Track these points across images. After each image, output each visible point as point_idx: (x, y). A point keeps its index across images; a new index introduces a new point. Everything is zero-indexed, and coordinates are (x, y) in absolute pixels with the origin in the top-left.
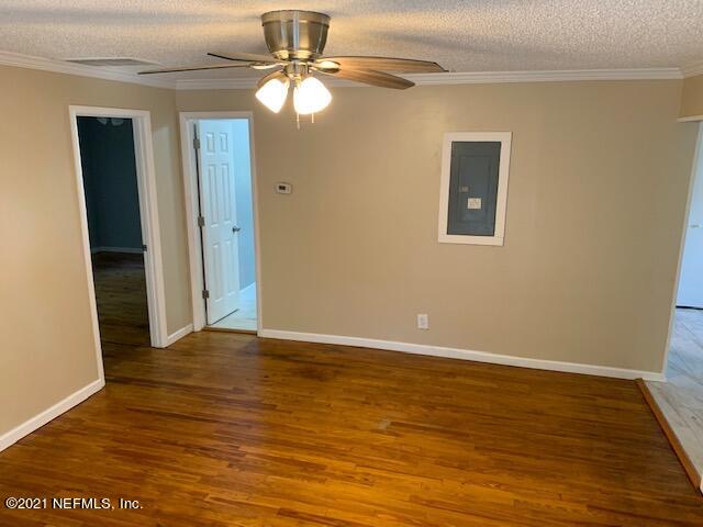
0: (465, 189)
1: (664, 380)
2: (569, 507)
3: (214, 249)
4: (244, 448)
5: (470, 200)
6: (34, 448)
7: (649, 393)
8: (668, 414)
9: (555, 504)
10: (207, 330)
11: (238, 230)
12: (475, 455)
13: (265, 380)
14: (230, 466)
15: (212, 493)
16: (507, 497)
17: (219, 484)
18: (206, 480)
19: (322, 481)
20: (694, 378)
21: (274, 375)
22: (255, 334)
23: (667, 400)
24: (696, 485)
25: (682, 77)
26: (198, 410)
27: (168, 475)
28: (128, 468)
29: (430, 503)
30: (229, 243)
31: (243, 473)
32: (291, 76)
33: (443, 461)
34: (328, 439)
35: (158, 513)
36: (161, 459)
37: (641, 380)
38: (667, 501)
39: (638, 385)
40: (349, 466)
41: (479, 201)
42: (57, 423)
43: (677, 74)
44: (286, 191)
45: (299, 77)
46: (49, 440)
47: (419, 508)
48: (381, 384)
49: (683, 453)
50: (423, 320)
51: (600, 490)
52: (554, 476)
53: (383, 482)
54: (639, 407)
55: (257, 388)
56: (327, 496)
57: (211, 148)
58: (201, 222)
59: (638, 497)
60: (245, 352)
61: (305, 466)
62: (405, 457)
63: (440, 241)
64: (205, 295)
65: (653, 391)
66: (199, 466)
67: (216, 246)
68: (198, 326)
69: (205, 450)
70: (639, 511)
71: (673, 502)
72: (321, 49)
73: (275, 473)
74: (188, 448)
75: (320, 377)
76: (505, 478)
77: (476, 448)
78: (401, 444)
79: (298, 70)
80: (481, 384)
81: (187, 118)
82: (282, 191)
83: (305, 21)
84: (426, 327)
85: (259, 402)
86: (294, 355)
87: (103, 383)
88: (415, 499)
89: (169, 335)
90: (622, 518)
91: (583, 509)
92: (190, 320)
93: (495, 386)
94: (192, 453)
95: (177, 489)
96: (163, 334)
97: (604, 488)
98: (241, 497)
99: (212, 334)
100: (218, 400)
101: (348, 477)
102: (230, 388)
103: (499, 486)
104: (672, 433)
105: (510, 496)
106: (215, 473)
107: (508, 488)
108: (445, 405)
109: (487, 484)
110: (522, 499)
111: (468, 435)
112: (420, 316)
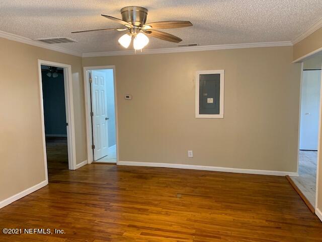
0: (206, 94)
1: (298, 176)
2: (258, 221)
3: (97, 127)
4: (111, 204)
5: (208, 99)
6: (17, 206)
7: (292, 180)
8: (300, 188)
9: (251, 220)
10: (94, 163)
11: (108, 119)
12: (216, 204)
13: (121, 180)
14: (106, 210)
15: (97, 220)
16: (230, 218)
17: (101, 217)
18: (95, 215)
19: (147, 215)
20: (311, 174)
21: (125, 178)
22: (115, 164)
23: (300, 182)
24: (313, 212)
25: (292, 45)
26: (91, 191)
27: (78, 214)
28: (59, 212)
29: (196, 221)
30: (104, 124)
31: (111, 213)
32: (132, 33)
33: (201, 207)
34: (149, 200)
35: (74, 228)
36: (75, 209)
37: (288, 176)
38: (301, 218)
39: (287, 178)
40: (159, 209)
41: (212, 99)
42: (27, 197)
43: (290, 44)
44: (129, 99)
45: (136, 33)
46: (23, 203)
47: (191, 223)
48: (173, 180)
49: (307, 200)
50: (190, 153)
51: (271, 215)
52: (251, 211)
53: (175, 214)
54: (287, 186)
55: (117, 183)
56: (150, 220)
57: (97, 82)
58: (92, 114)
59: (287, 217)
60: (111, 170)
61: (139, 209)
62: (184, 205)
63: (196, 117)
64: (93, 147)
65: (293, 180)
66: (92, 211)
67: (98, 126)
68: (90, 161)
69: (94, 205)
70: (288, 221)
71: (303, 218)
72: (145, 22)
73: (126, 212)
74: (86, 204)
75: (146, 178)
76: (229, 211)
77: (216, 201)
78: (182, 201)
79: (135, 30)
80: (217, 179)
81: (87, 70)
82: (128, 98)
83: (138, 10)
84: (192, 156)
85: (118, 188)
86: (133, 171)
87: (47, 183)
88: (189, 220)
89: (77, 164)
90: (281, 224)
91: (264, 222)
92: (86, 158)
93: (223, 179)
94: (88, 206)
95: (82, 219)
96: (74, 164)
97: (272, 214)
98: (111, 221)
99: (96, 165)
100: (99, 187)
101: (159, 213)
102: (105, 183)
103: (226, 214)
104: (302, 194)
105: (231, 217)
106: (99, 213)
107: (230, 215)
108: (202, 187)
109: (221, 214)
110: (236, 219)
111: (211, 197)
112: (189, 151)
